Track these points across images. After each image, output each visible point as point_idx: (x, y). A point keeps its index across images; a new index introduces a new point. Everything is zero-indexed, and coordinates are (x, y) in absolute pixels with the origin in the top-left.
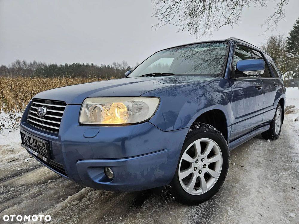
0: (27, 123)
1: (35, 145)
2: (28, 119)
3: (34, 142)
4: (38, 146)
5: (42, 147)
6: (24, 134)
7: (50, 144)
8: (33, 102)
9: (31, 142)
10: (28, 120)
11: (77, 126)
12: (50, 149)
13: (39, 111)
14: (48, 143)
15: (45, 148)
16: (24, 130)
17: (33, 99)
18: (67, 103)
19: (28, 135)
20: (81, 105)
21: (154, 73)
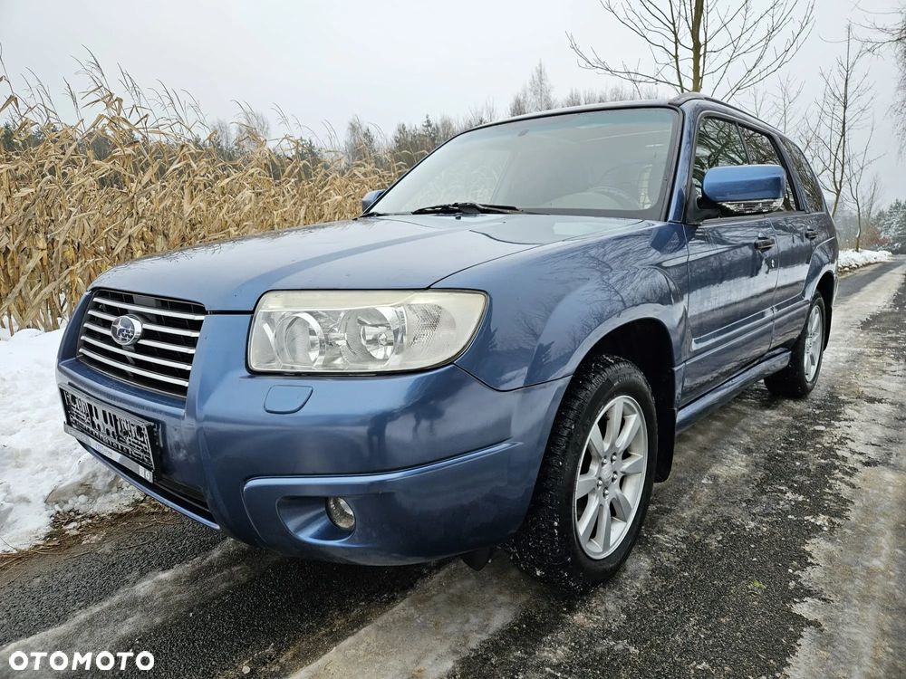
0: (77, 360)
1: (111, 432)
2: (81, 350)
3: (106, 423)
4: (120, 434)
5: (135, 438)
6: (74, 398)
7: (160, 430)
8: (96, 299)
9: (96, 422)
10: (81, 353)
11: (242, 377)
12: (162, 445)
13: (119, 327)
14: (154, 427)
15: (144, 442)
16: (70, 384)
17: (93, 290)
18: (206, 309)
19: (87, 401)
20: (252, 312)
21: (456, 205)
